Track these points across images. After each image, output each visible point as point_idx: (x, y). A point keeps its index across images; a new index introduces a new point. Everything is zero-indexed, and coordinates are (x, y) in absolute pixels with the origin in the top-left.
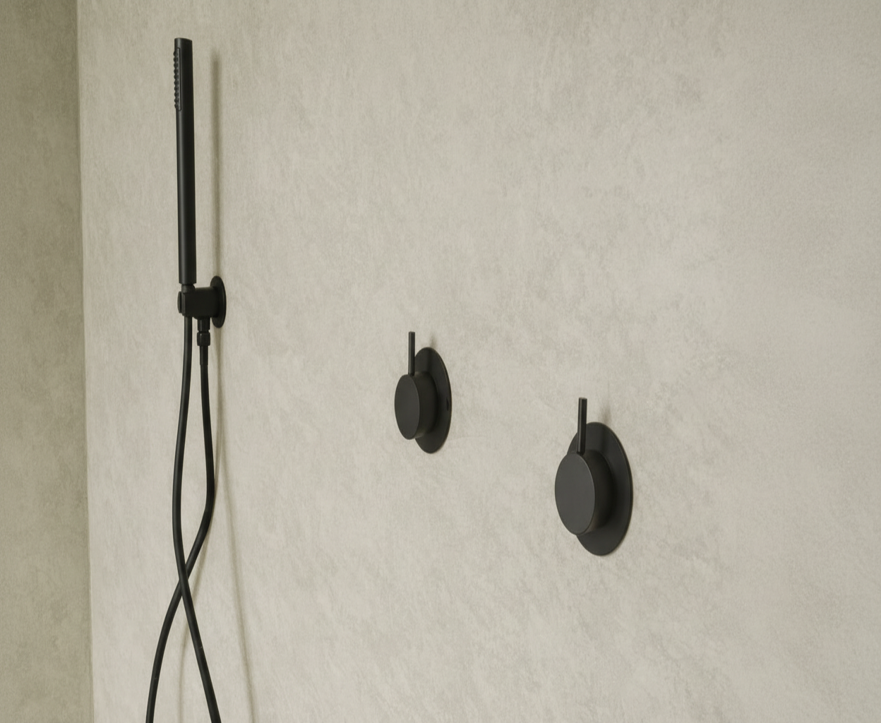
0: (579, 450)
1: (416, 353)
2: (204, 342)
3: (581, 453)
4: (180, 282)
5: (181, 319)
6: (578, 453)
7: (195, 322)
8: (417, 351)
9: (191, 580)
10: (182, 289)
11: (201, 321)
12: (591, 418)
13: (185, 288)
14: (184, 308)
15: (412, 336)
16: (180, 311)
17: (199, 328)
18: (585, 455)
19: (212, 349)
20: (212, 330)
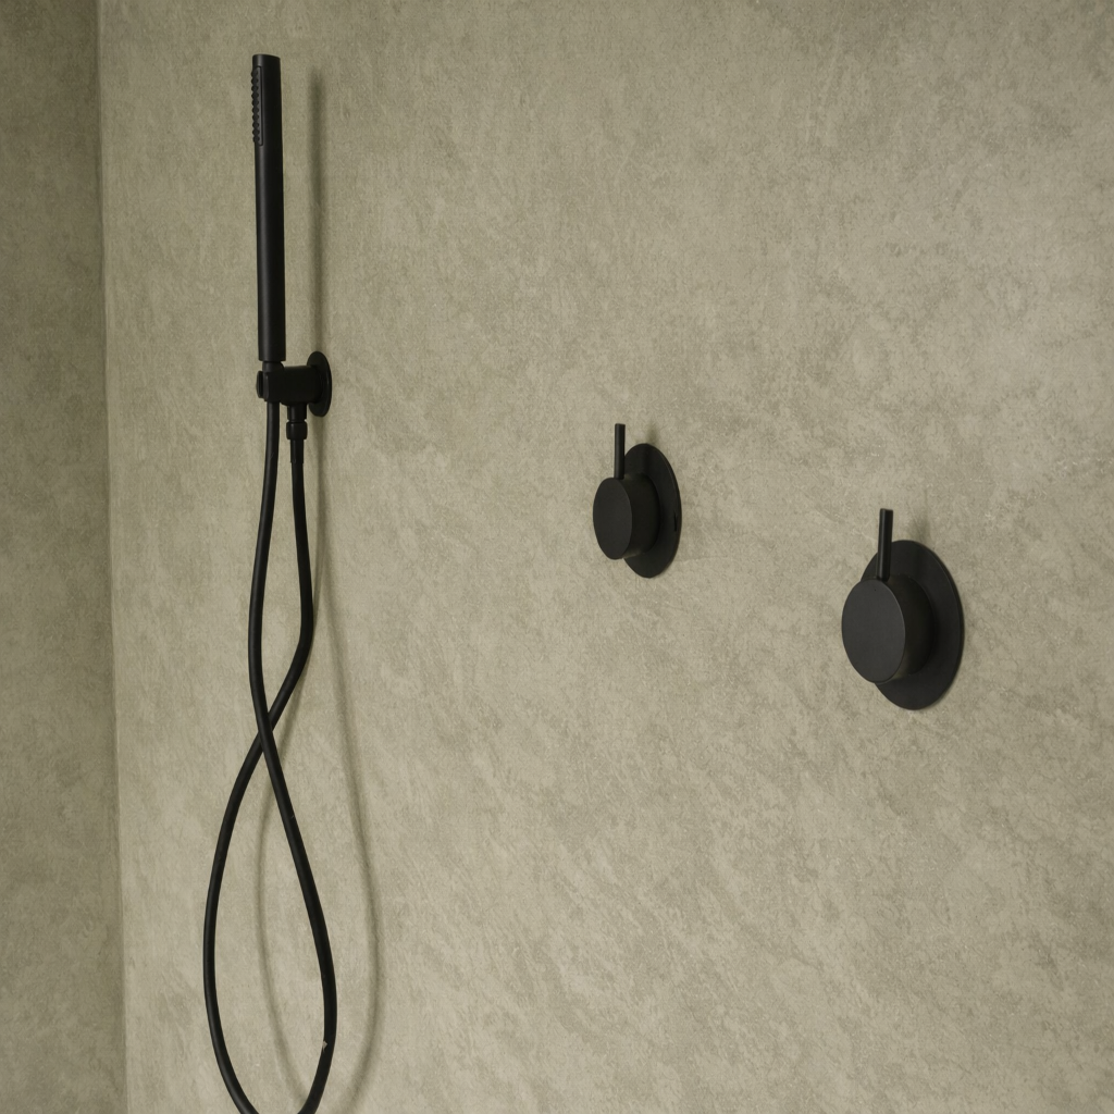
0: (881, 575)
1: (626, 452)
2: (297, 435)
3: (885, 579)
4: (261, 358)
5: (262, 406)
6: (878, 578)
7: (283, 409)
8: (627, 449)
9: (277, 733)
10: (264, 367)
11: (293, 410)
12: (899, 533)
13: (267, 365)
14: (266, 393)
15: (620, 430)
16: (261, 394)
17: (289, 416)
18: (890, 580)
19: (309, 444)
20: (309, 419)
